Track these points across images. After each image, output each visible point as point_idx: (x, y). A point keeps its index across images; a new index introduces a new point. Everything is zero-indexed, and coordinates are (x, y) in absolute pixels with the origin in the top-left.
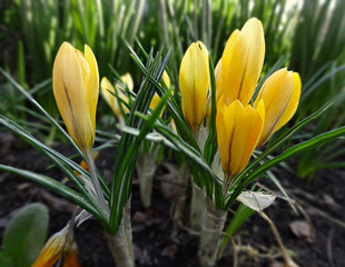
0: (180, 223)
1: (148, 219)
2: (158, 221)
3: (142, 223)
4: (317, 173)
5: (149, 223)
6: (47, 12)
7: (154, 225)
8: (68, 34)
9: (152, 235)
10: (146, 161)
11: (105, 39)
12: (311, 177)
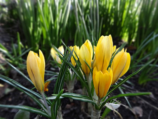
0: (84, 111)
1: (72, 107)
2: (76, 108)
3: (69, 109)
4: (147, 82)
5: (72, 109)
6: (29, 14)
7: (74, 110)
8: (38, 24)
9: (73, 115)
10: (70, 84)
11: (54, 25)
12: (145, 84)
